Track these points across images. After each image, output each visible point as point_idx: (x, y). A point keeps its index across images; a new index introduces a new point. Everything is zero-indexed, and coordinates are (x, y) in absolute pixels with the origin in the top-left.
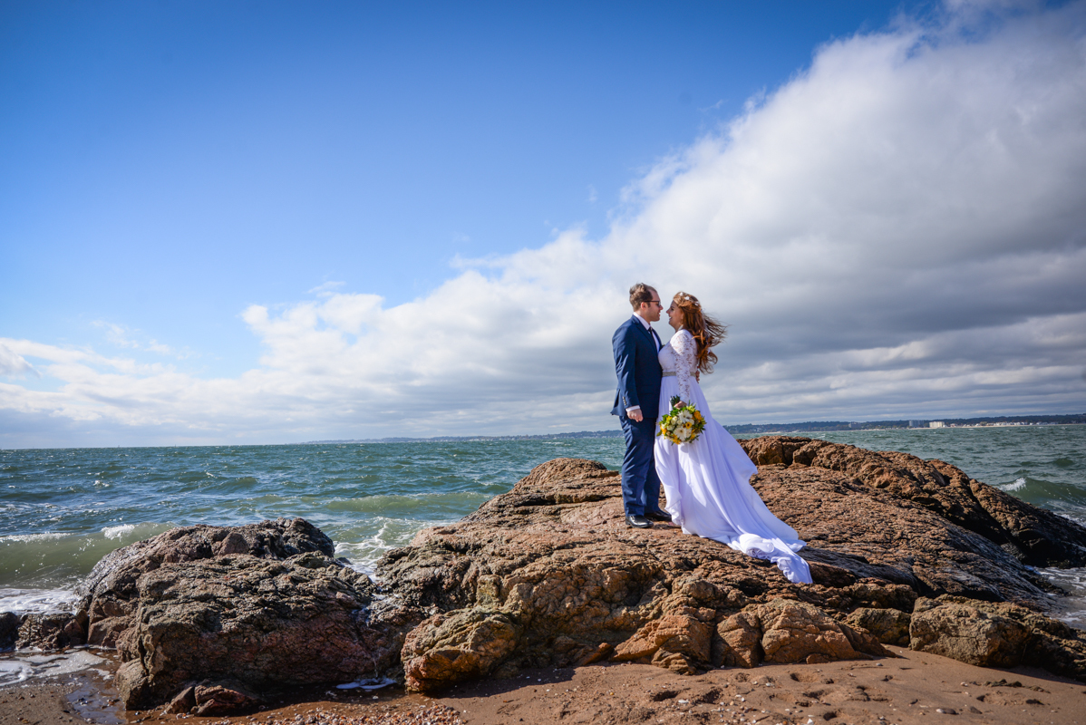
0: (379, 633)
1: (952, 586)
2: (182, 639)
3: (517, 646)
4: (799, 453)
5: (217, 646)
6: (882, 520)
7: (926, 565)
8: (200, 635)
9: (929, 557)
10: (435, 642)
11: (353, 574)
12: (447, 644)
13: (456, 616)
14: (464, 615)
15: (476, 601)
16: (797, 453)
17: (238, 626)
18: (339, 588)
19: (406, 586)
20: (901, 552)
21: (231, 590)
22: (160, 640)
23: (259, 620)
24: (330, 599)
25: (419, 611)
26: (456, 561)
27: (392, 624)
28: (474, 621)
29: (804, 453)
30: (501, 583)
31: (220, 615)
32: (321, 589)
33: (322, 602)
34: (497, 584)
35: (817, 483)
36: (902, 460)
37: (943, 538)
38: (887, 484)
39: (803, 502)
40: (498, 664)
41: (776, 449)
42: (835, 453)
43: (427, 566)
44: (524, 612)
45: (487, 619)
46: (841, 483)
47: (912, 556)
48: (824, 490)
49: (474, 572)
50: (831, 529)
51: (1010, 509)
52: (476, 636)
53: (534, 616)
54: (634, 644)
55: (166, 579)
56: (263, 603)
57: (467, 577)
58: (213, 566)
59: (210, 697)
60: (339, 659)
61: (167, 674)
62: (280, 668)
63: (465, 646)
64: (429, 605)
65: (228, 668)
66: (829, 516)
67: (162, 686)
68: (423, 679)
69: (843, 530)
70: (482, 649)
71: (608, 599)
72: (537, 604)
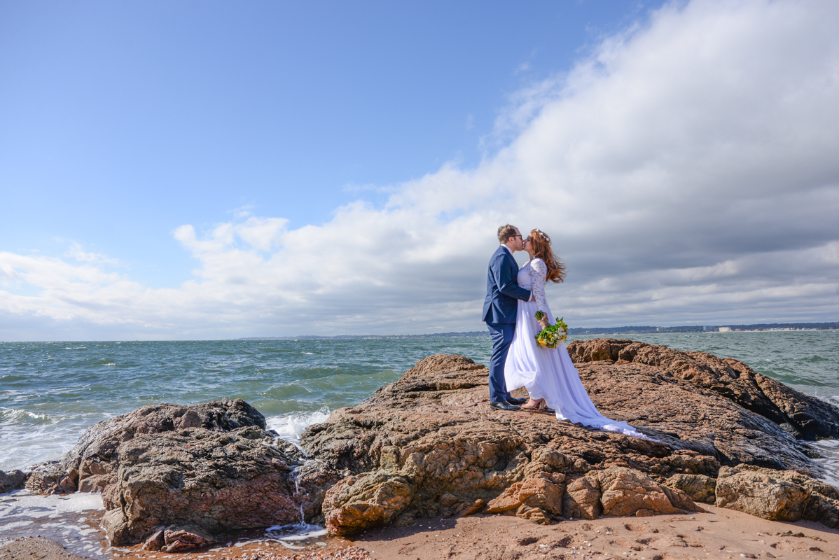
0: (305, 490)
1: (745, 457)
2: (154, 493)
3: (412, 501)
4: (623, 352)
5: (181, 499)
6: (689, 405)
7: (724, 440)
8: (167, 491)
9: (726, 434)
10: (349, 498)
11: (284, 444)
12: (359, 499)
13: (365, 478)
14: (371, 476)
15: (380, 466)
17: (197, 484)
18: (274, 455)
19: (326, 453)
20: (705, 430)
21: (191, 456)
22: (137, 494)
23: (213, 479)
24: (267, 464)
25: (336, 474)
26: (364, 435)
27: (315, 483)
28: (379, 482)
29: (627, 352)
30: (399, 452)
31: (183, 475)
32: (261, 456)
33: (261, 465)
34: (397, 453)
35: (638, 376)
36: (703, 358)
37: (736, 419)
38: (691, 376)
39: (628, 390)
40: (398, 515)
41: (606, 349)
42: (651, 352)
43: (342, 438)
44: (418, 475)
45: (389, 480)
46: (656, 376)
47: (713, 432)
48: (644, 381)
49: (378, 443)
50: (651, 412)
51: (787, 397)
52: (381, 493)
53: (425, 478)
54: (503, 500)
55: (140, 447)
56: (216, 466)
57: (373, 447)
58: (176, 437)
59: (176, 538)
60: (274, 510)
61: (142, 520)
62: (229, 516)
63: (373, 501)
64: (343, 469)
65: (189, 516)
66: (648, 402)
67: (139, 530)
68: (340, 526)
69: (660, 412)
70: (386, 503)
71: (482, 465)
72: (428, 469)
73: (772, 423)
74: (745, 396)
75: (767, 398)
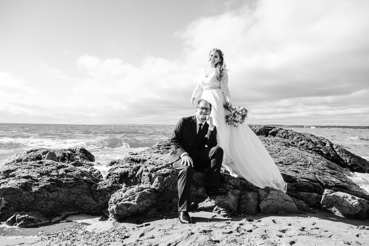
0: (100, 194)
1: (331, 183)
2: (14, 194)
3: (156, 202)
5: (29, 197)
6: (303, 157)
7: (320, 175)
8: (22, 193)
9: (321, 172)
10: (122, 199)
11: (93, 170)
12: (127, 200)
13: (132, 188)
14: (135, 188)
15: (141, 183)
16: (270, 132)
17: (39, 189)
18: (85, 175)
19: (114, 175)
20: (310, 169)
21: (39, 174)
22: (3, 194)
23: (49, 187)
24: (81, 179)
25: (118, 186)
26: (135, 166)
27: (106, 191)
28: (139, 191)
29: (273, 132)
30: (152, 176)
31: (32, 185)
32: (77, 175)
33: (77, 180)
34: (150, 176)
35: (278, 143)
36: (309, 136)
37: (325, 165)
38: (303, 144)
39: (274, 149)
40: (147, 209)
41: (263, 130)
42: (285, 132)
43: (123, 167)
44: (160, 188)
45: (144, 191)
46: (287, 143)
47: (315, 171)
48: (281, 145)
49: (141, 171)
50: (284, 160)
51: (348, 156)
52: (139, 198)
53: (164, 190)
54: (206, 203)
55: (11, 169)
56: (52, 180)
57: (139, 172)
58: (35, 164)
59: (22, 219)
60: (83, 204)
61: (6, 209)
62: (57, 207)
63: (134, 201)
64: (122, 183)
65: (34, 207)
66: (283, 155)
67: (4, 214)
68: (115, 215)
69: (289, 160)
70: (141, 203)
71: (196, 184)
72: (166, 185)
73: (341, 168)
74: (328, 154)
75: (338, 156)
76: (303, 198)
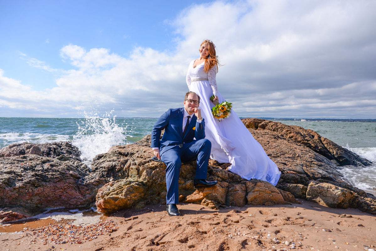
0: (87, 188)
1: (317, 175)
3: (145, 195)
4: (261, 125)
5: (13, 193)
6: (291, 150)
7: (307, 167)
8: (4, 188)
9: (308, 164)
10: (109, 193)
11: (80, 164)
12: (115, 194)
13: (120, 182)
14: (123, 182)
15: (129, 176)
17: (23, 185)
18: (72, 169)
19: (101, 169)
20: (298, 161)
21: (23, 169)
23: (33, 182)
24: (67, 174)
25: (105, 180)
26: (122, 159)
27: (93, 185)
28: (126, 185)
29: (263, 125)
30: (139, 169)
31: (16, 180)
32: (63, 169)
33: (63, 175)
34: (138, 170)
35: (268, 135)
36: (298, 129)
37: (313, 157)
38: (292, 137)
39: (263, 142)
40: (135, 203)
41: (253, 123)
42: (274, 125)
43: (110, 161)
44: (148, 181)
45: (132, 184)
46: (276, 136)
47: (302, 163)
48: (270, 138)
49: (129, 164)
50: (273, 152)
51: (335, 148)
52: (126, 191)
53: (152, 183)
54: (194, 196)
56: (36, 175)
57: (126, 166)
58: (18, 159)
59: (6, 216)
60: (70, 199)
62: (43, 202)
63: (122, 195)
64: (110, 177)
65: (18, 202)
66: (272, 147)
68: (103, 209)
69: (277, 153)
70: (129, 197)
71: (184, 177)
72: (154, 178)
73: (328, 160)
74: (316, 147)
75: (326, 148)
76: (289, 189)
